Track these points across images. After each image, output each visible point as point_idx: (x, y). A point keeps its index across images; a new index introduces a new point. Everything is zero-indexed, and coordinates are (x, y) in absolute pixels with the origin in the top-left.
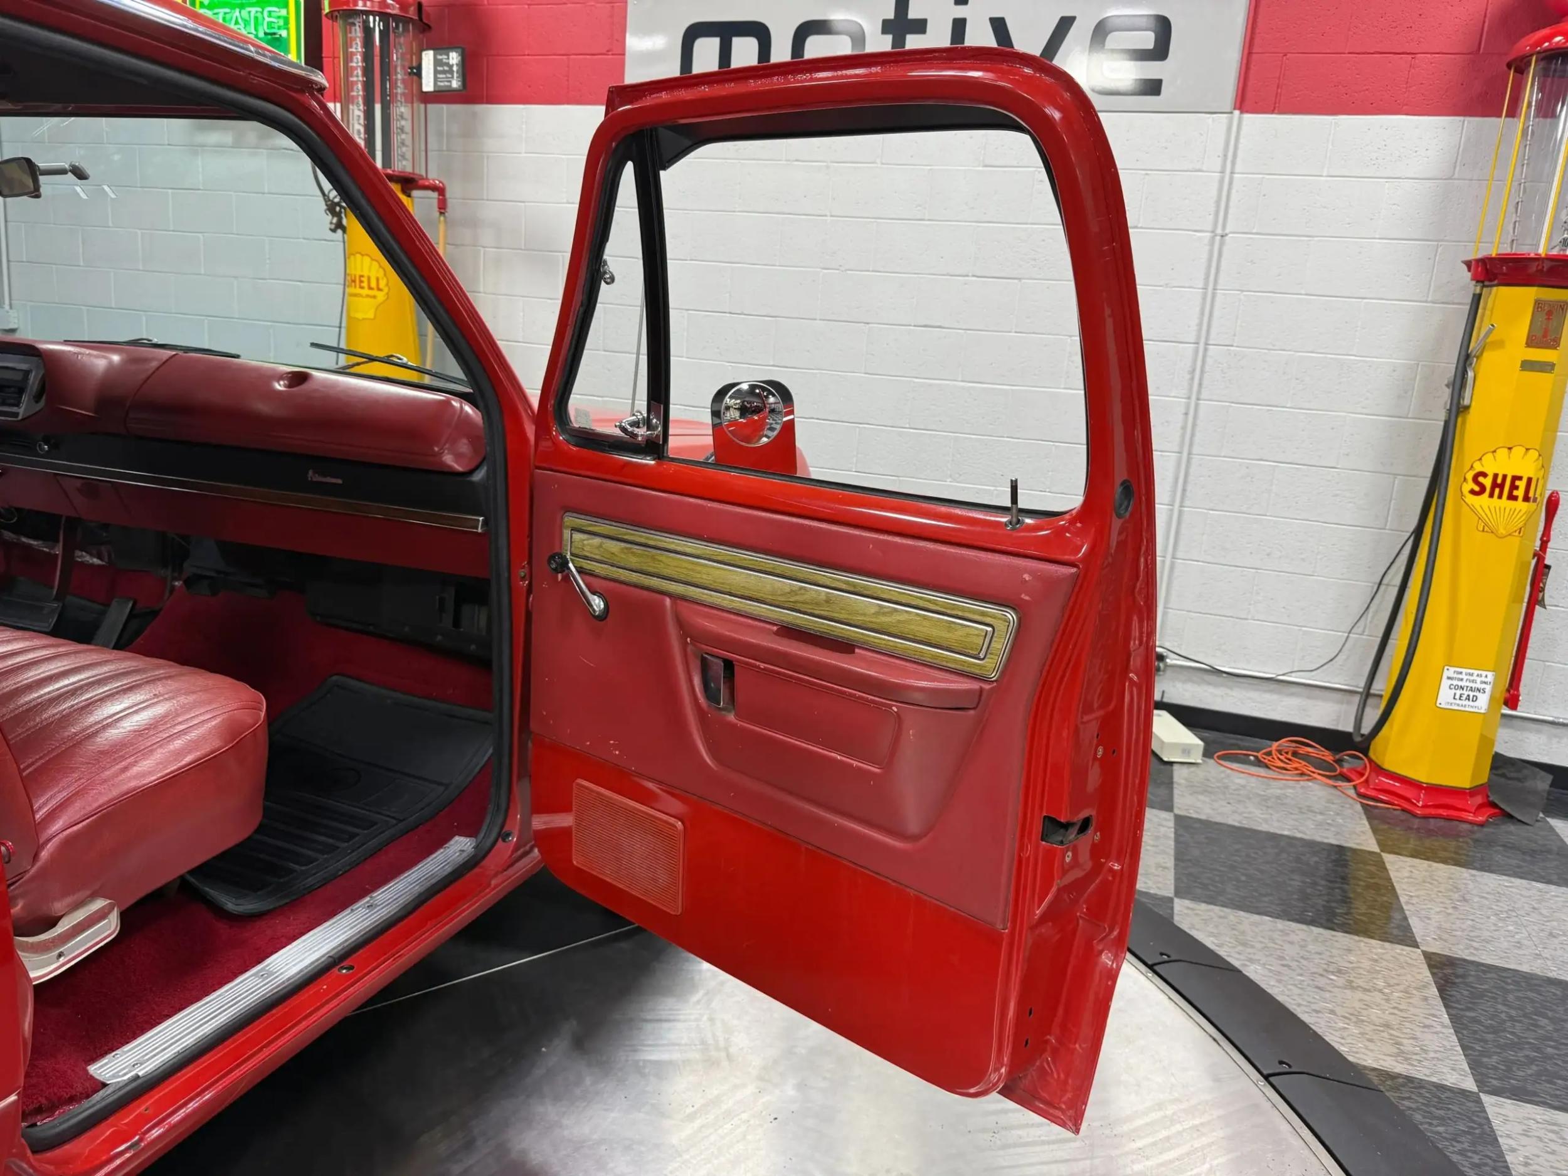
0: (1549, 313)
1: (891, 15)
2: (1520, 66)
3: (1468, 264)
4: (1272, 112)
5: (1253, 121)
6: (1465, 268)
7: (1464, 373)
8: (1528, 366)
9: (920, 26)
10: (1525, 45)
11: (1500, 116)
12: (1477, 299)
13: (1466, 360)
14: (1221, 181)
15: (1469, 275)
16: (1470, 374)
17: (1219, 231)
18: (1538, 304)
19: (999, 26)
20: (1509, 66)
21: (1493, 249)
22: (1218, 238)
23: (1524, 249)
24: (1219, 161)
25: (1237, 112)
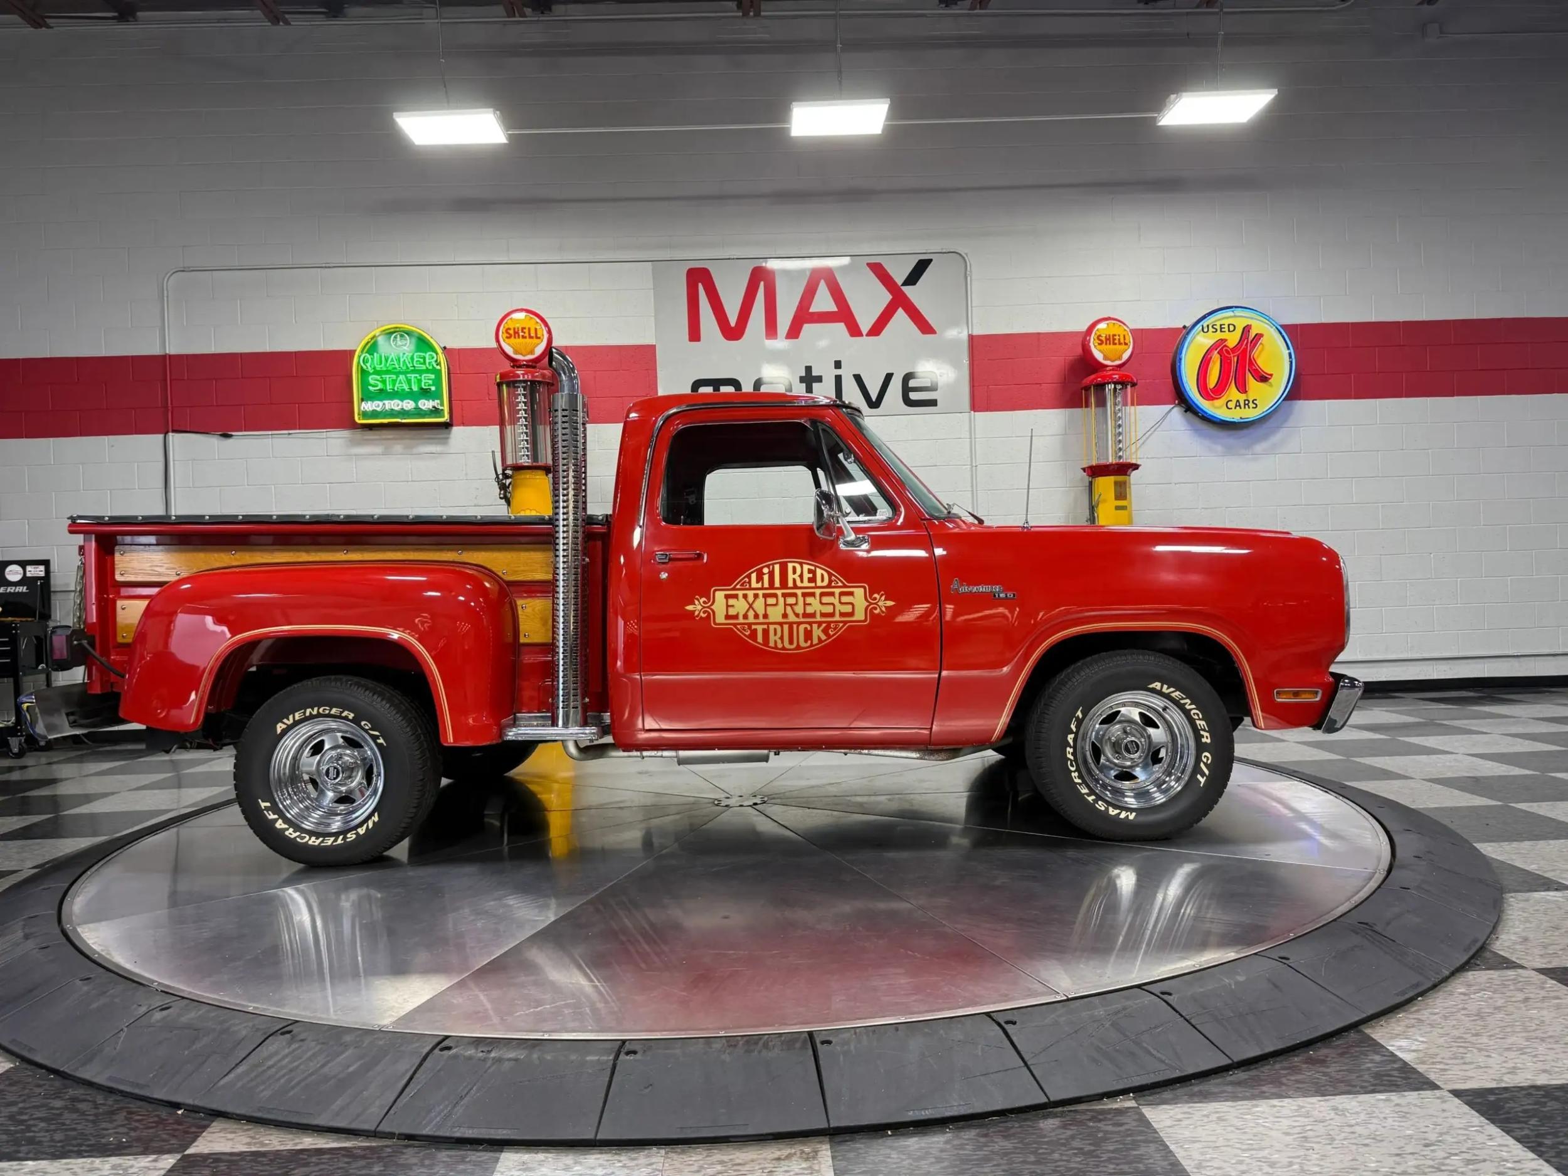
0: (1121, 486)
1: (804, 374)
2: (1087, 389)
3: (1084, 470)
4: (987, 411)
5: (980, 416)
6: (1082, 471)
7: (1093, 513)
8: (1118, 508)
9: (819, 379)
10: (1087, 381)
11: (1082, 407)
12: (1091, 483)
13: (1092, 509)
14: (971, 442)
15: (1085, 474)
16: (1096, 515)
17: (974, 465)
18: (1116, 483)
19: (858, 378)
20: (1082, 389)
21: (1094, 463)
22: (974, 468)
23: (1103, 462)
24: (968, 433)
25: (972, 412)
